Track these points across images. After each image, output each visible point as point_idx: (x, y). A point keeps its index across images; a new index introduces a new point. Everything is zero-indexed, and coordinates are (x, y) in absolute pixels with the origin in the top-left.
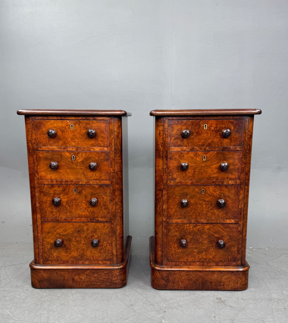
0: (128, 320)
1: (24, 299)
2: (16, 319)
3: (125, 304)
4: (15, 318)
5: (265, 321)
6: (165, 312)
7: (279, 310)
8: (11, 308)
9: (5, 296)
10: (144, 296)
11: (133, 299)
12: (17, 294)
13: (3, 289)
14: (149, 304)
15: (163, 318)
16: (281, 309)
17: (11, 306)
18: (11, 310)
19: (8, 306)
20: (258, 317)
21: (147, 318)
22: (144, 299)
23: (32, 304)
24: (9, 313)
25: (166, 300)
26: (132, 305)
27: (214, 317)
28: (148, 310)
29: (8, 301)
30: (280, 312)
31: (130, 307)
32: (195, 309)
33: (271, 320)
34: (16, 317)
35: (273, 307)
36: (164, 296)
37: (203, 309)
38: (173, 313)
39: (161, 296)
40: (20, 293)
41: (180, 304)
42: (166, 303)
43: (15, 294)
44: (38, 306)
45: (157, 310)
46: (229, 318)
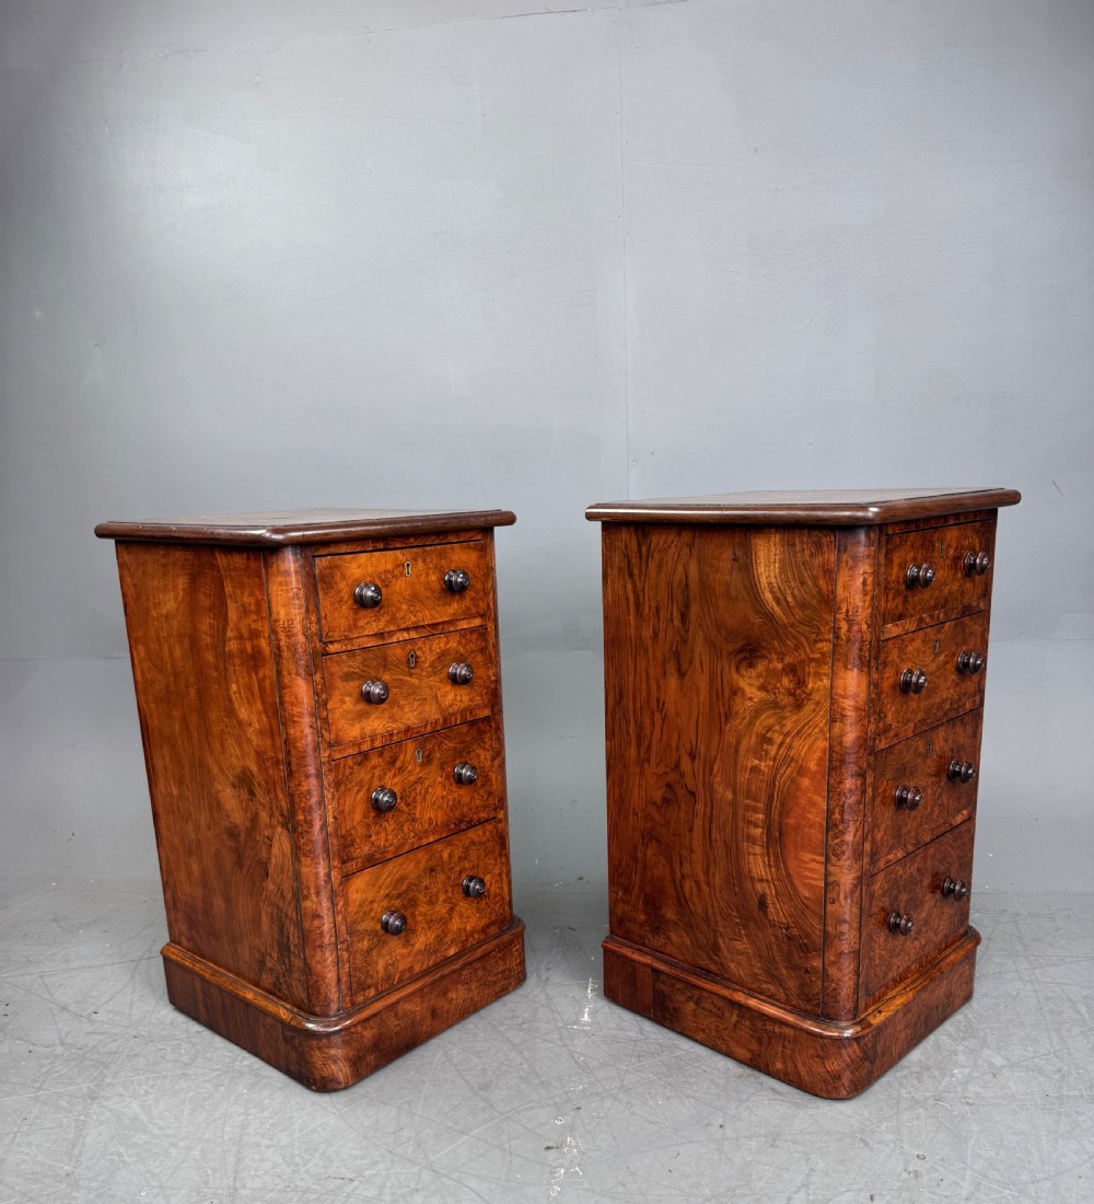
0: (467, 1137)
1: (186, 1064)
2: (156, 1131)
3: (467, 1082)
4: (152, 1126)
5: (871, 1143)
6: (579, 1108)
7: (918, 1102)
8: (146, 1093)
9: (136, 1056)
10: (526, 1053)
11: (494, 1065)
12: (169, 1049)
13: (134, 1033)
14: (537, 1081)
15: (571, 1128)
16: (925, 1099)
17: (146, 1088)
18: (144, 1101)
19: (137, 1087)
20: (852, 1126)
21: (526, 1128)
22: (525, 1065)
23: (206, 1082)
24: (138, 1110)
25: (588, 1067)
26: (486, 1086)
27: (721, 1126)
28: (532, 1101)
29: (141, 1072)
30: (921, 1111)
31: (481, 1093)
32: (668, 1098)
33: (888, 1137)
34: (155, 1124)
35: (903, 1092)
36: (585, 1056)
37: (692, 1100)
38: (602, 1115)
39: (576, 1055)
40: (179, 1045)
41: (625, 1082)
42: (587, 1080)
43: (163, 1047)
44: (222, 1089)
45: (556, 1104)
46: (763, 1131)
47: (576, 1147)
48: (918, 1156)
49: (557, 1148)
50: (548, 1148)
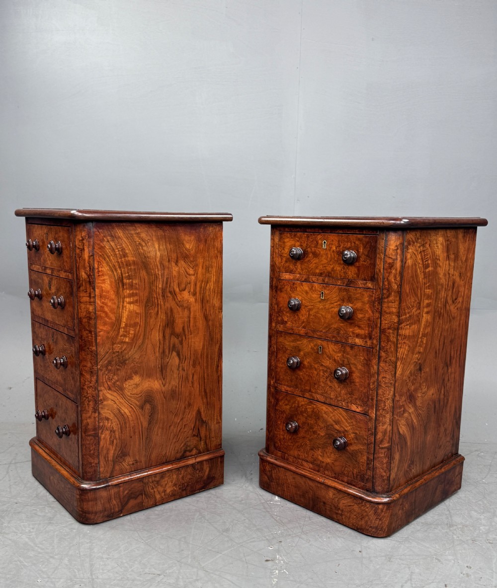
0: (220, 555)
1: (50, 518)
2: (39, 550)
3: (216, 528)
4: (37, 548)
5: (442, 560)
6: (281, 542)
7: (464, 542)
8: (30, 532)
9: (19, 513)
10: (246, 515)
11: (229, 520)
12: (38, 510)
13: (15, 501)
14: (255, 529)
15: (278, 551)
16: (467, 540)
17: (29, 529)
18: (29, 535)
19: (24, 528)
20: (430, 552)
21: (252, 551)
22: (247, 521)
23: (65, 527)
24: (27, 540)
25: (282, 522)
26: (227, 530)
27: (360, 552)
28: (254, 538)
29: (24, 521)
30: (466, 546)
31: (225, 533)
32: (329, 538)
33: (450, 557)
34: (38, 547)
35: (455, 536)
36: (280, 517)
37: (343, 539)
38: (294, 545)
39: (275, 517)
40: (44, 507)
41: (304, 530)
42: (283, 528)
43: (34, 509)
44: (74, 531)
45: (267, 539)
46: (383, 554)
47: (283, 560)
48: (467, 567)
49: (272, 560)
50: (267, 561)
